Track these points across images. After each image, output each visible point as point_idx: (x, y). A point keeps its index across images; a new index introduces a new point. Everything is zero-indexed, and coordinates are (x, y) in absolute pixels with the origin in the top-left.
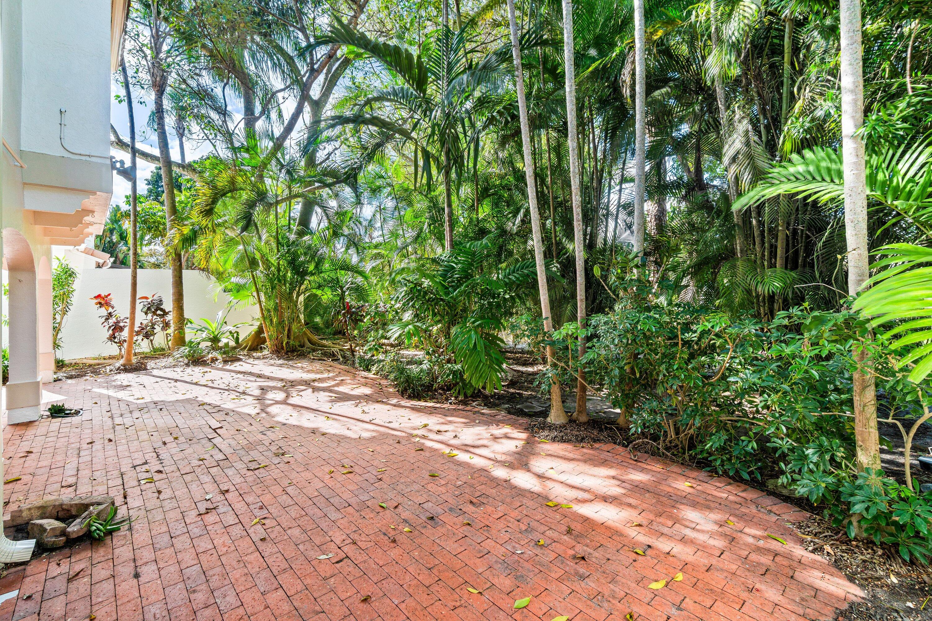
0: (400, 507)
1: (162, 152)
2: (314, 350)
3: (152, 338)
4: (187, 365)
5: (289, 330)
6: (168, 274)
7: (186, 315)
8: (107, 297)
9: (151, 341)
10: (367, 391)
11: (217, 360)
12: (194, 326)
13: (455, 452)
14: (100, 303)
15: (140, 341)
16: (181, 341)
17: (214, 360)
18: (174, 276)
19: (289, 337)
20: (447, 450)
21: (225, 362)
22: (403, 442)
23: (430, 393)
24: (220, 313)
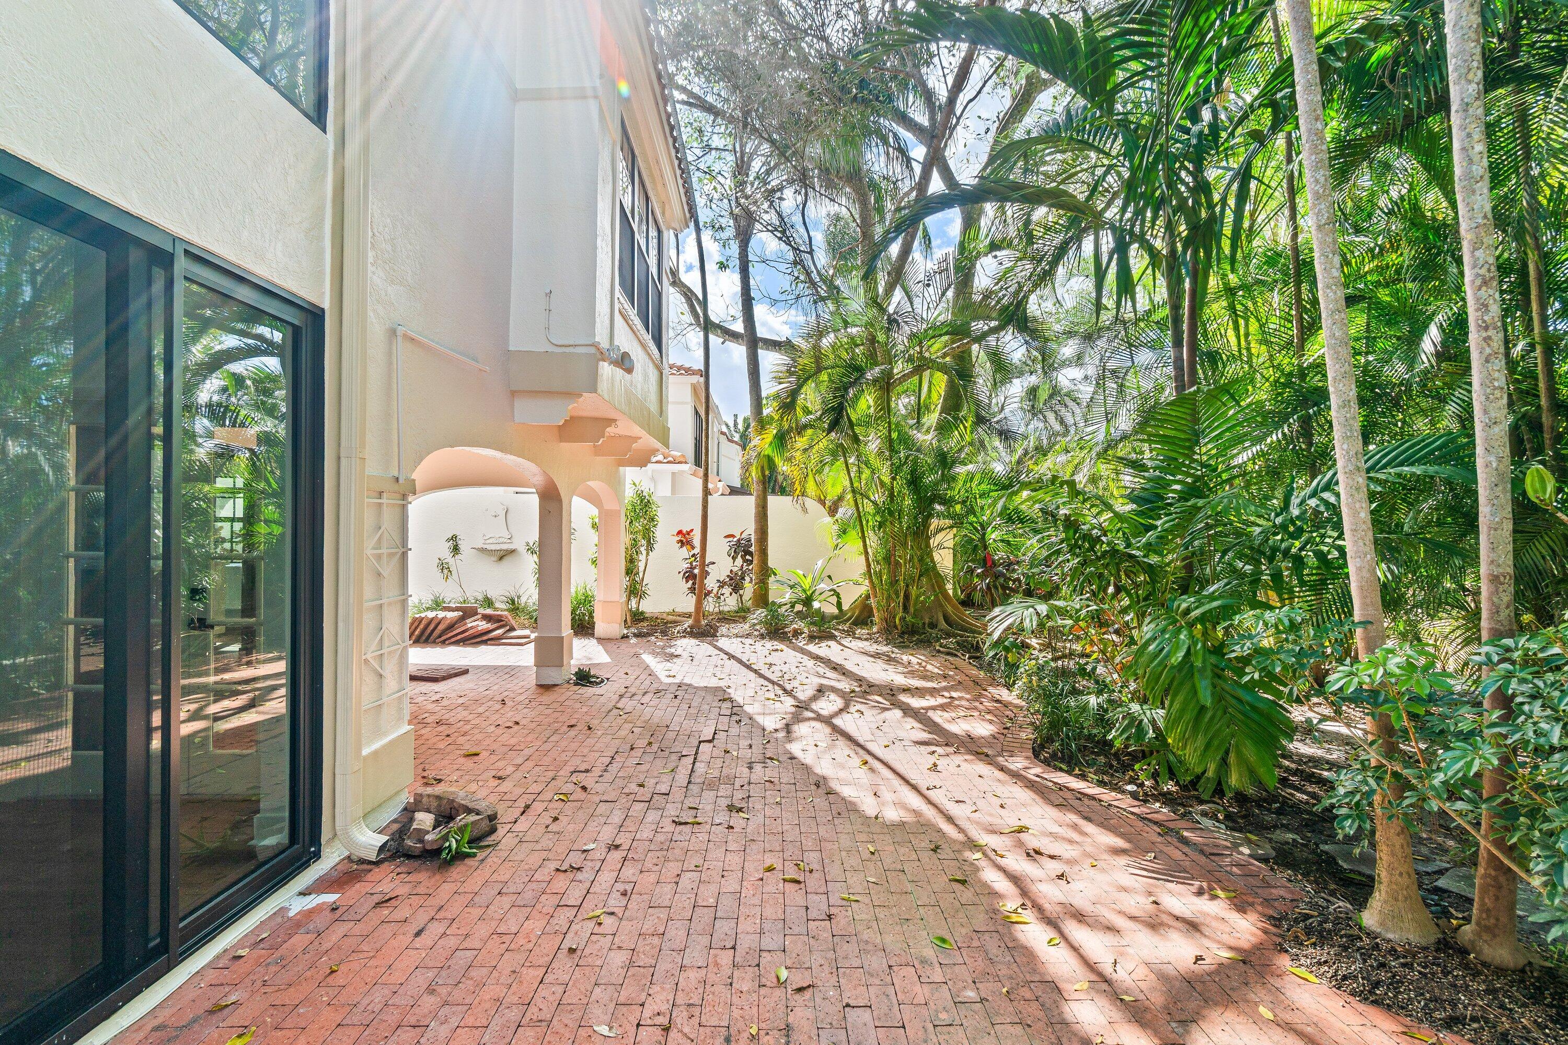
0: (808, 994)
1: (745, 328)
2: (948, 635)
3: (741, 592)
4: (762, 637)
5: (907, 596)
6: (749, 503)
7: (771, 564)
8: (688, 533)
9: (741, 596)
10: (983, 729)
11: (802, 633)
12: (778, 578)
13: (1028, 915)
14: (681, 541)
15: (727, 594)
16: (762, 599)
17: (797, 633)
18: (757, 506)
19: (906, 609)
20: (1011, 903)
21: (812, 638)
22: (946, 853)
23: (1102, 759)
24: (820, 563)
